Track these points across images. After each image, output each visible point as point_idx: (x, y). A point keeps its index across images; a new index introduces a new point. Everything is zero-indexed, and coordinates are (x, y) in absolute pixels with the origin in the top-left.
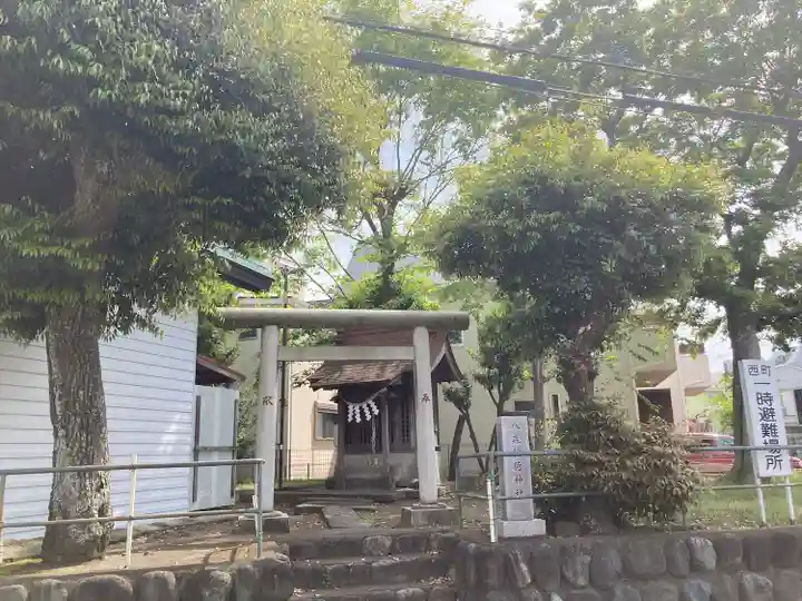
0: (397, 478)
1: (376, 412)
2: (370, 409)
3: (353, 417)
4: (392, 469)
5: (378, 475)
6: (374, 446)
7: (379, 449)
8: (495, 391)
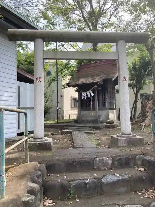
0: (101, 120)
1: (93, 95)
2: (90, 94)
3: (84, 97)
4: (99, 116)
5: (94, 119)
6: (92, 108)
7: (94, 109)
8: (135, 89)
